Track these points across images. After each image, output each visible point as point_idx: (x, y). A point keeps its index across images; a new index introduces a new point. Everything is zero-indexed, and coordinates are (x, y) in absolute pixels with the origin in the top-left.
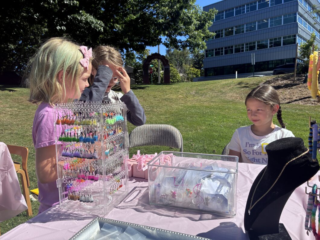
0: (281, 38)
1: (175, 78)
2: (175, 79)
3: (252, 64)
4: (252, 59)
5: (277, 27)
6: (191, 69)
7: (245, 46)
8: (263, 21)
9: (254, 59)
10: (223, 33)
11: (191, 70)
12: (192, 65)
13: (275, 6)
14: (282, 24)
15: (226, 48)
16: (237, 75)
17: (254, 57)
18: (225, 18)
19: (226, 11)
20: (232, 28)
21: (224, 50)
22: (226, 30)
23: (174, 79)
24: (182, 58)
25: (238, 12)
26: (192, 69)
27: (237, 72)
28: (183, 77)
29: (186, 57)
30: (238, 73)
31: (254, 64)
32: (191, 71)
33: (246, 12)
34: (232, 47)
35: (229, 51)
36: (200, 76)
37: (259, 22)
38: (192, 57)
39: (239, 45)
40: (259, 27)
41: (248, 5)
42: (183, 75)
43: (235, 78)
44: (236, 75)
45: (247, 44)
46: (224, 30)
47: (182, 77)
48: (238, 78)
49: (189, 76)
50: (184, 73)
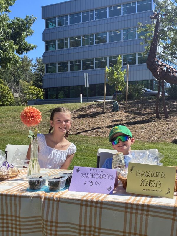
0: (136, 54)
1: (6, 99)
2: (6, 101)
3: (86, 86)
4: (85, 80)
5: (131, 41)
6: (30, 87)
7: (94, 62)
8: (115, 32)
9: (88, 80)
10: (68, 42)
11: (30, 89)
12: (32, 83)
13: (128, 16)
14: (137, 38)
15: (71, 62)
16: (82, 99)
17: (88, 78)
18: (70, 23)
19: (71, 15)
20: (79, 37)
21: (69, 65)
22: (71, 39)
23: (4, 100)
24: (20, 72)
25: (85, 18)
26: (32, 87)
27: (81, 95)
28: (19, 98)
29: (27, 70)
30: (82, 97)
31: (88, 86)
32: (31, 91)
33: (95, 19)
34: (79, 62)
35: (76, 67)
36: (42, 97)
37: (110, 33)
38: (35, 70)
39: (88, 60)
40: (111, 39)
41: (96, 10)
42: (20, 96)
43: (79, 102)
44: (80, 99)
45: (97, 59)
46: (69, 39)
47: (17, 98)
48: (83, 101)
49: (27, 98)
50: (21, 92)
